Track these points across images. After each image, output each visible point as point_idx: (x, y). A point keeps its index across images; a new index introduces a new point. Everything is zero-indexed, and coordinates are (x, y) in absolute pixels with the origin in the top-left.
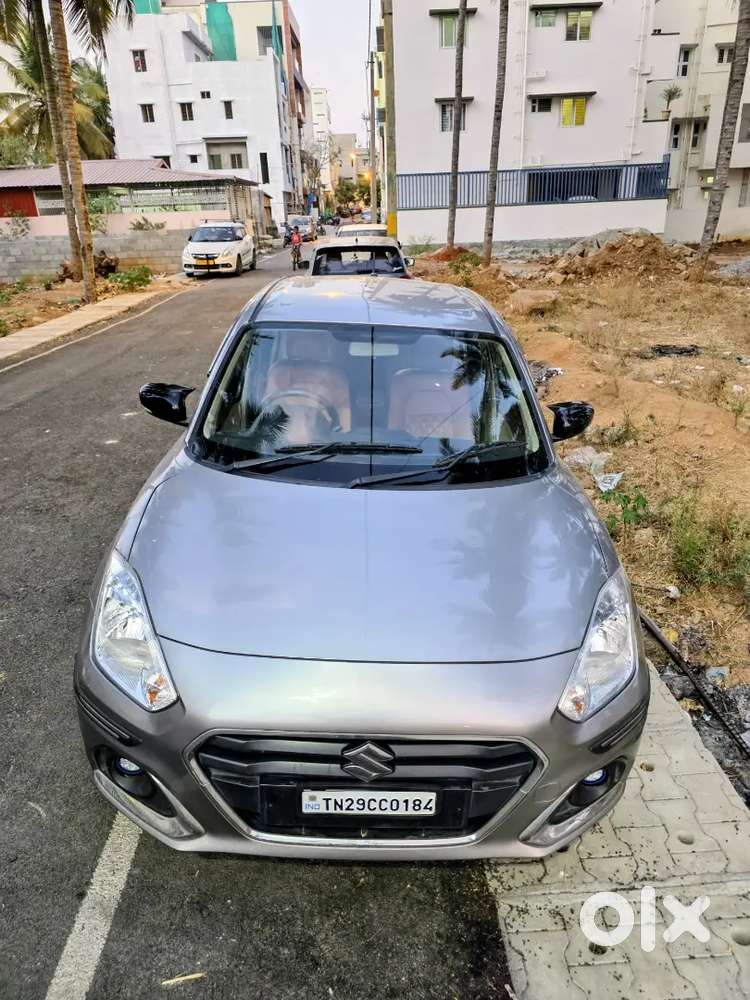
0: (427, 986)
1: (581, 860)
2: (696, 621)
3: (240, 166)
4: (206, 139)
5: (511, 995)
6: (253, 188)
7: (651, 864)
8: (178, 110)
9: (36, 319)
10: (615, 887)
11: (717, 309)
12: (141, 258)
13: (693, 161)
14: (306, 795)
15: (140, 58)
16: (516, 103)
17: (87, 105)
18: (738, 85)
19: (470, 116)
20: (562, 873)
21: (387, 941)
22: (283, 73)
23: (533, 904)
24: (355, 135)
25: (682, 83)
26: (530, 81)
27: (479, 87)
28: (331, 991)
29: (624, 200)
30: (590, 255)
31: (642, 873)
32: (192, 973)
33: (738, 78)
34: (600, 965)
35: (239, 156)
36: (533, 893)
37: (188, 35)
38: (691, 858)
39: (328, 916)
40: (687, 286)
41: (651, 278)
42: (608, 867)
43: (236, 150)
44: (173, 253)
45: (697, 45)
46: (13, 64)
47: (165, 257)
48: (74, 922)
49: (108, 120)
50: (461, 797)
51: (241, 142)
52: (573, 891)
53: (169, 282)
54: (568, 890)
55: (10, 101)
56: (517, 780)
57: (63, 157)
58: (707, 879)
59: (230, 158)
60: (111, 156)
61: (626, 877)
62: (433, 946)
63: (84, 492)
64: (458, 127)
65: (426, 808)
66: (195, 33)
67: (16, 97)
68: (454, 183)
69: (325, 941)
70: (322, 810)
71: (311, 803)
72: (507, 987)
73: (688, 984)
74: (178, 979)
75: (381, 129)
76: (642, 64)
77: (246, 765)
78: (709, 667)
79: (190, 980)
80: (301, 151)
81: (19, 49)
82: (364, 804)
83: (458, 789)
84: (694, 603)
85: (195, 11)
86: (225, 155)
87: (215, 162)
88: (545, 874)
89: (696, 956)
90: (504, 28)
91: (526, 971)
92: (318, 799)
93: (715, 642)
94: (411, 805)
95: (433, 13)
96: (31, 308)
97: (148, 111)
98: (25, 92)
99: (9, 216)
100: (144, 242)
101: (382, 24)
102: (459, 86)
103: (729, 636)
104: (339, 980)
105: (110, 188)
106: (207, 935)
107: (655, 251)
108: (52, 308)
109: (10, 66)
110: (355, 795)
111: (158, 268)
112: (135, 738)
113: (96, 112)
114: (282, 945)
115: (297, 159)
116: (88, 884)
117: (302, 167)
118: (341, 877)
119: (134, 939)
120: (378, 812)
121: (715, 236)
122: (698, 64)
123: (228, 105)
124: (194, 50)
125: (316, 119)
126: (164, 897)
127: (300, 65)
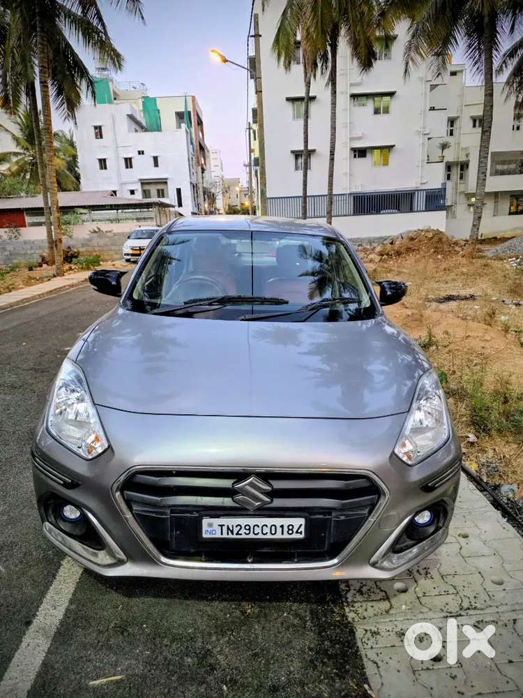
0: (302, 684)
1: (418, 598)
2: (490, 457)
3: (163, 197)
4: (141, 180)
5: (369, 692)
6: (171, 209)
7: (472, 598)
8: (123, 162)
9: (20, 286)
10: (445, 614)
11: (486, 274)
12: (95, 251)
13: (461, 188)
14: (206, 521)
15: (99, 132)
16: (343, 153)
17: (63, 159)
18: (487, 134)
19: (314, 161)
20: (404, 607)
21: (268, 652)
22: (191, 139)
23: (382, 628)
24: (239, 179)
25: (450, 140)
26: (352, 139)
27: (319, 142)
28: (225, 688)
29: (418, 211)
30: (397, 243)
31: (466, 605)
32: (114, 675)
33: (487, 129)
34: (439, 669)
35: (163, 190)
36: (382, 620)
37: (131, 117)
38: (503, 594)
39: (223, 635)
40: (464, 261)
41: (439, 256)
42: (439, 602)
43: (160, 187)
44: (117, 248)
45: (458, 117)
46: (16, 134)
47: (111, 250)
48: (22, 642)
49: (76, 169)
50: (324, 524)
51: (164, 182)
52: (413, 618)
53: (114, 265)
54: (409, 618)
55: (12, 157)
56: (366, 511)
57: (46, 190)
58: (517, 607)
59: (156, 191)
60: (77, 189)
61: (454, 608)
62: (306, 656)
63: (47, 376)
64: (306, 168)
65: (297, 532)
66: (135, 115)
67: (16, 154)
68: (305, 202)
69: (221, 652)
70: (218, 535)
71: (209, 529)
72: (366, 686)
73: (509, 680)
74: (101, 681)
75: (256, 172)
76: (424, 128)
77: (159, 499)
78: (502, 485)
79: (111, 681)
80: (203, 187)
81: (19, 124)
82: (249, 529)
83: (321, 516)
84: (488, 445)
85: (135, 103)
86: (153, 190)
87: (146, 194)
88: (391, 607)
89: (514, 660)
90: (334, 104)
91: (380, 675)
92: (214, 526)
93: (506, 469)
94: (286, 529)
95: (288, 99)
96: (18, 281)
97: (103, 163)
98: (22, 151)
99: (7, 227)
100: (97, 241)
101: (256, 106)
102: (306, 142)
103: (514, 464)
104: (231, 680)
105: (76, 209)
106: (127, 649)
107: (440, 240)
108: (33, 281)
109: (13, 135)
110: (243, 521)
111: (106, 257)
112: (75, 482)
113: (68, 163)
114: (187, 656)
115: (201, 192)
116: (34, 615)
117: (204, 198)
118: (233, 608)
119: (68, 652)
120: (260, 536)
121: (480, 234)
122: (460, 128)
123: (156, 159)
124: (134, 126)
125: (213, 169)
126: (93, 623)
127: (203, 135)
